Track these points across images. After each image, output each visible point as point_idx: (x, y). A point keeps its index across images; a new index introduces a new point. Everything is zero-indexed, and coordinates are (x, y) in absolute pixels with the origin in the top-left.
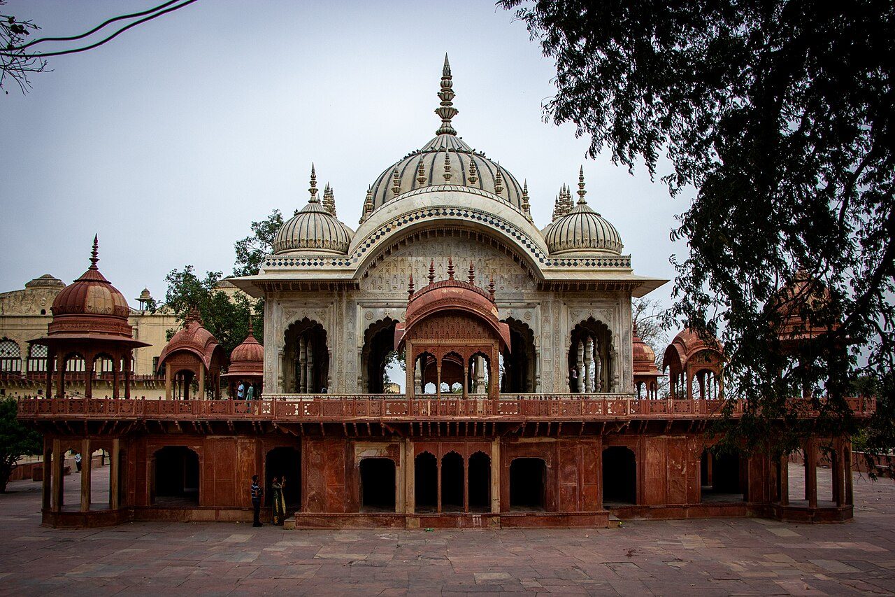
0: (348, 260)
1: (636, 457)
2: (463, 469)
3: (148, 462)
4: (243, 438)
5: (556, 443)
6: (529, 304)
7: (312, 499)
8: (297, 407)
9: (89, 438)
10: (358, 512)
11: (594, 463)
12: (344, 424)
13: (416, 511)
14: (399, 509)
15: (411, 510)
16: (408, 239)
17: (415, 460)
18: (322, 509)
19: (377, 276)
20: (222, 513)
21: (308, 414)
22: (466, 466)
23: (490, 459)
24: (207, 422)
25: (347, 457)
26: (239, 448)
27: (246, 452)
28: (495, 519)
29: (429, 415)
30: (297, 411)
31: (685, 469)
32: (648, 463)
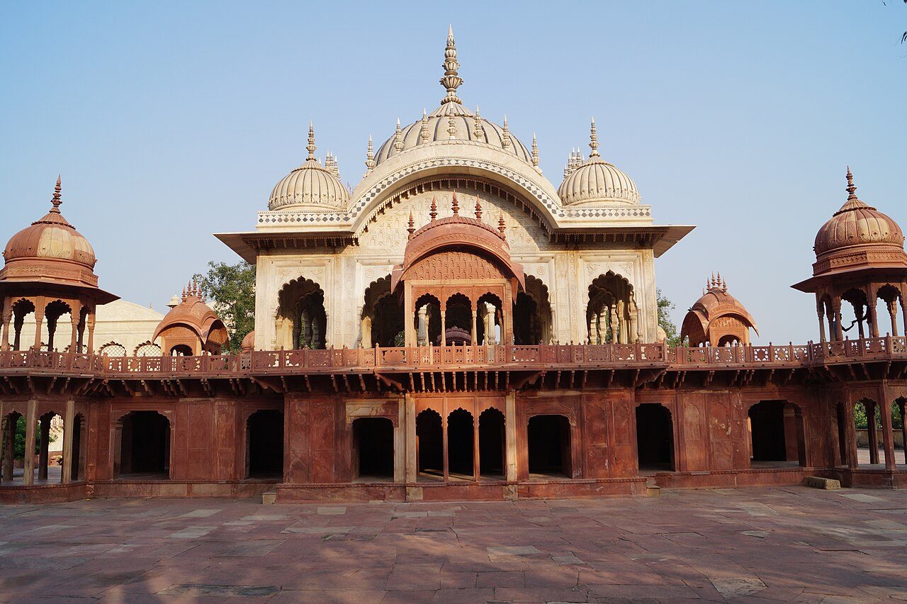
0: (346, 215)
1: (672, 416)
2: (472, 429)
3: (112, 430)
4: (222, 401)
5: (580, 397)
6: (541, 258)
7: (297, 467)
8: (277, 358)
9: (36, 399)
10: (350, 482)
11: (626, 420)
12: (332, 376)
13: (417, 480)
14: (398, 477)
15: (412, 478)
16: (410, 190)
17: (416, 418)
18: (308, 479)
19: (378, 231)
20: (196, 488)
21: (290, 365)
22: (477, 425)
23: (504, 417)
24: (178, 380)
25: (337, 416)
26: (216, 412)
27: (224, 416)
28: (512, 488)
29: (432, 363)
30: (277, 362)
31: (730, 429)
32: (686, 423)
